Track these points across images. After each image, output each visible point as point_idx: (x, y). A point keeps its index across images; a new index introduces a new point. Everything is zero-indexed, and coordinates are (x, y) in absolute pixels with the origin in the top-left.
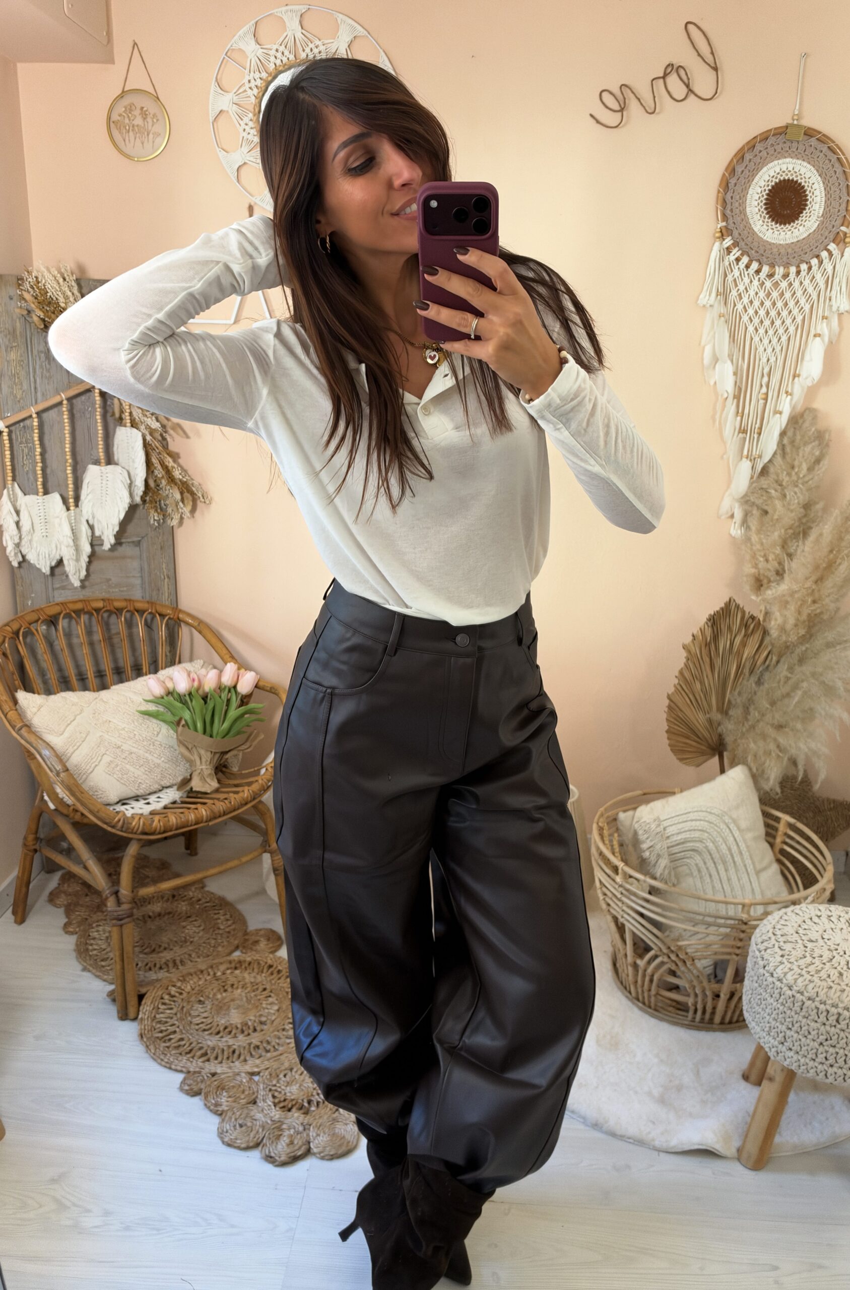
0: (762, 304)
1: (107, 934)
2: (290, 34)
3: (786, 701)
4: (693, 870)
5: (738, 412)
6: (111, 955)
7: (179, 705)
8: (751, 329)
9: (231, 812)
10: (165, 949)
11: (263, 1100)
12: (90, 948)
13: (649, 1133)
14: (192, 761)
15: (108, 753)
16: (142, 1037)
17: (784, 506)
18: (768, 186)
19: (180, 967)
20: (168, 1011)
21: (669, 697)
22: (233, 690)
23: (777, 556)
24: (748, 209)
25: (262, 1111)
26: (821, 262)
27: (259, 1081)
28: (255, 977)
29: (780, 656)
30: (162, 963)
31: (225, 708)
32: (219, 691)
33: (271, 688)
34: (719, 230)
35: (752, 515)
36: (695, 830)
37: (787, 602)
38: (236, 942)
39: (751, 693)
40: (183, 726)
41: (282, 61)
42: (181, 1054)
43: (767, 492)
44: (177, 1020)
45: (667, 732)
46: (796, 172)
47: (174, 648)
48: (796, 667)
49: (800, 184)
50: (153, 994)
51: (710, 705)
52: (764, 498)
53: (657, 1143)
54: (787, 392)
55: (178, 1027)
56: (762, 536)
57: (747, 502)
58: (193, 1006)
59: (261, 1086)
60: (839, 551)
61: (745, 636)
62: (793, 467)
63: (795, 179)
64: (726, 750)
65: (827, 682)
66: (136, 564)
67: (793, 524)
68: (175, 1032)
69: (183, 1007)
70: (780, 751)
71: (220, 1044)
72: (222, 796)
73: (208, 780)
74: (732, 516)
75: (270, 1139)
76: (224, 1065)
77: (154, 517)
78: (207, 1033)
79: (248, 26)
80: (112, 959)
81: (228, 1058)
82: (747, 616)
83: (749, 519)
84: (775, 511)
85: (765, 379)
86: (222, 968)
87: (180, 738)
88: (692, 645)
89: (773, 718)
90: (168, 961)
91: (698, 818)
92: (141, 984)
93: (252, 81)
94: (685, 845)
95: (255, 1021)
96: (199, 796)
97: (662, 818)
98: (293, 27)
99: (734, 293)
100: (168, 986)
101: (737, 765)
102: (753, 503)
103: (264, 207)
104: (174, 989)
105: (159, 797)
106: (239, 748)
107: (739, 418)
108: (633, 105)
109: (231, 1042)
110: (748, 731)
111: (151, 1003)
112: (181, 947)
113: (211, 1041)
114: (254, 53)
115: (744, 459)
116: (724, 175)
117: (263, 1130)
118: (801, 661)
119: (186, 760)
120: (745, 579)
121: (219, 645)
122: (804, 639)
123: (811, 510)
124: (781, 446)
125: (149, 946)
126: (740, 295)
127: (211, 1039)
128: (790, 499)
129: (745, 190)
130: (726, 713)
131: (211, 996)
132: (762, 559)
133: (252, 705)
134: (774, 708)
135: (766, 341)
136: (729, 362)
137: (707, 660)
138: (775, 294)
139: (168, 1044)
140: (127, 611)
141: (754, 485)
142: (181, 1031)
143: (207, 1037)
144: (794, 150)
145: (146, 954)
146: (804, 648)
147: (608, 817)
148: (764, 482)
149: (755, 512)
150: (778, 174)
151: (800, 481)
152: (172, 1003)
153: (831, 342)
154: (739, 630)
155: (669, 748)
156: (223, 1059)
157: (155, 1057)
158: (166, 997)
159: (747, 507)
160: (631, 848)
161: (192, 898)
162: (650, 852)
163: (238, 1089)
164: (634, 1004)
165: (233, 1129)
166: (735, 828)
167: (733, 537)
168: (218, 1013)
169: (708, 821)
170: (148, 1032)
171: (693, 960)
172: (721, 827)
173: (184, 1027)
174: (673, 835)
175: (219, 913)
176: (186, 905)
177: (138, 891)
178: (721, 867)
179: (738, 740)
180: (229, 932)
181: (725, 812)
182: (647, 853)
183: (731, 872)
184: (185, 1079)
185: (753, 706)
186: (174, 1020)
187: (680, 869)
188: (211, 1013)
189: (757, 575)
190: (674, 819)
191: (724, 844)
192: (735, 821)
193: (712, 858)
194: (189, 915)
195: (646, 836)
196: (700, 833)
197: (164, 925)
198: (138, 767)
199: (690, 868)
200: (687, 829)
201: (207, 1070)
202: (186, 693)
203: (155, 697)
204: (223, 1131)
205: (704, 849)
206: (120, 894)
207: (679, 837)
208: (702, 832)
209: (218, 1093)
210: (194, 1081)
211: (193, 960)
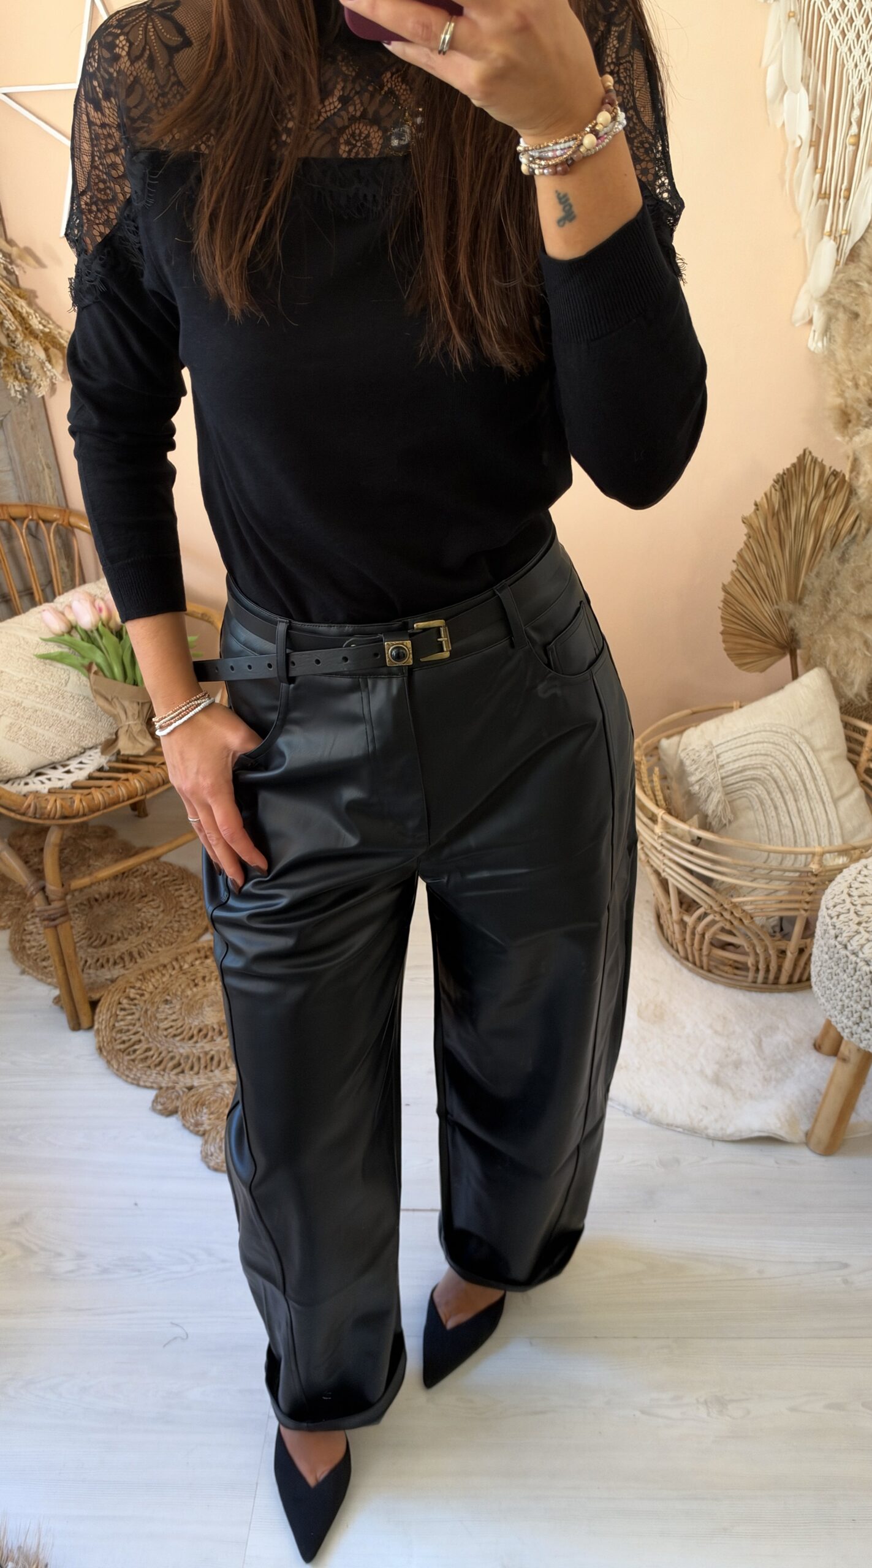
4: (754, 804)
5: (816, 167)
6: (51, 955)
7: (86, 645)
8: (835, 33)
10: (119, 939)
12: (27, 945)
13: (701, 1120)
14: (115, 714)
15: (6, 713)
16: (100, 1050)
19: (139, 960)
20: (130, 1017)
21: (724, 588)
30: (116, 957)
33: (203, 614)
35: (837, 319)
36: (756, 755)
39: (832, 573)
40: (96, 673)
42: (149, 1067)
43: (858, 286)
44: (141, 1026)
45: (722, 633)
47: (72, 561)
50: (109, 1000)
51: (777, 593)
52: (853, 295)
53: (711, 1132)
55: (143, 1035)
56: (850, 351)
57: (829, 302)
58: (158, 1008)
61: (824, 499)
64: (800, 648)
68: (140, 1041)
69: (147, 1010)
70: (868, 650)
71: (195, 1051)
73: (139, 739)
74: (811, 322)
76: (201, 1075)
77: (14, 386)
78: (178, 1038)
80: (52, 960)
81: (206, 1067)
82: (827, 472)
83: (833, 326)
84: (868, 313)
85: (856, 112)
86: (189, 959)
87: (94, 687)
88: (753, 517)
89: (860, 606)
90: (123, 953)
91: (761, 740)
92: (93, 986)
94: (743, 774)
96: (129, 760)
97: (715, 744)
100: (125, 988)
101: (812, 668)
102: (839, 305)
104: (133, 991)
105: (81, 763)
107: (818, 176)
109: (207, 1047)
110: (826, 623)
111: (108, 1010)
112: (138, 934)
113: (183, 1049)
115: (826, 238)
119: (108, 715)
120: (825, 413)
125: (98, 937)
127: (183, 1045)
130: (800, 603)
131: (179, 993)
132: (850, 384)
134: (862, 593)
136: (803, 91)
137: (774, 535)
139: (133, 1057)
140: (2, 520)
141: (841, 276)
142: (147, 1039)
143: (178, 1044)
145: (95, 947)
147: (647, 747)
148: (854, 272)
149: (841, 315)
152: (133, 1007)
154: (817, 492)
155: (725, 654)
156: (200, 1068)
157: (119, 1073)
158: (125, 1001)
159: (830, 309)
160: (674, 785)
161: (145, 873)
162: (700, 785)
163: (220, 1103)
164: (682, 964)
165: (218, 1151)
166: (808, 749)
167: (814, 352)
168: (189, 1014)
169: (774, 743)
170: (108, 1044)
171: (752, 918)
172: (790, 749)
173: (150, 1034)
174: (729, 763)
175: (181, 889)
176: (139, 881)
177: (69, 885)
178: (789, 797)
179: (816, 636)
180: (195, 911)
181: (795, 730)
182: (696, 787)
183: (802, 803)
184: (157, 1097)
185: (834, 591)
186: (137, 1028)
187: (738, 802)
188: (181, 1014)
189: (843, 406)
190: (730, 743)
191: (793, 770)
192: (808, 741)
193: (778, 787)
194: (144, 894)
195: (694, 767)
196: (763, 758)
197: (114, 909)
198: (47, 728)
199: (750, 801)
200: (746, 754)
201: (182, 1084)
202: (94, 629)
203: (54, 634)
204: (207, 1154)
205: (768, 777)
206: (47, 890)
207: (737, 765)
208: (766, 757)
209: (197, 1110)
210: (168, 1099)
211: (152, 949)
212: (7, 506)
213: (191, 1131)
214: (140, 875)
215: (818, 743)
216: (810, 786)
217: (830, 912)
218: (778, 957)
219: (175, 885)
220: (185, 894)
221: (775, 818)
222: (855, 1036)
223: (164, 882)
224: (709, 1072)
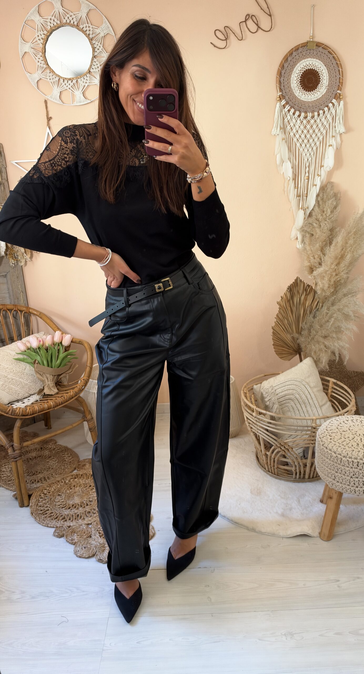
0: (303, 132)
1: (10, 469)
2: (57, 10)
3: (327, 324)
4: (290, 409)
5: (295, 187)
6: (13, 478)
7: (34, 354)
8: (298, 145)
9: (65, 402)
10: (39, 473)
11: (95, 535)
13: (277, 530)
14: (43, 380)
16: (32, 514)
17: (320, 231)
18: (301, 73)
19: (47, 480)
20: (44, 501)
21: (273, 328)
22: (60, 344)
23: (319, 256)
24: (292, 85)
25: (95, 540)
26: (329, 109)
27: (91, 527)
28: (85, 481)
29: (323, 303)
30: (39, 479)
31: (57, 354)
32: (53, 345)
33: (79, 342)
34: (278, 96)
35: (306, 237)
36: (289, 390)
37: (324, 277)
38: (74, 466)
39: (311, 322)
40: (37, 363)
41: (54, 24)
42: (52, 519)
43: (312, 225)
44: (49, 504)
45: (273, 345)
46: (313, 65)
47: (29, 327)
48: (331, 307)
49: (316, 71)
50: (36, 494)
51: (292, 330)
52: (311, 228)
53: (281, 535)
54: (318, 175)
55: (50, 507)
56: (311, 247)
57: (303, 231)
58: (56, 497)
59: (93, 529)
60: (346, 249)
61: (306, 295)
62: (324, 212)
63: (313, 68)
64: (302, 351)
65: (345, 313)
66: (5, 287)
67: (325, 240)
68: (48, 510)
69: (51, 499)
70: (327, 348)
71: (71, 513)
72: (60, 395)
73: (53, 389)
74: (297, 239)
75: (99, 552)
76: (74, 522)
77: (12, 262)
78: (64, 509)
79: (35, 7)
80: (14, 480)
81: (75, 519)
82: (306, 285)
83: (305, 239)
84: (317, 234)
85: (307, 169)
86: (68, 479)
87: (36, 370)
88: (281, 301)
89: (322, 333)
90: (42, 478)
91: (291, 384)
92: (29, 490)
93: (40, 36)
94: (285, 397)
95: (87, 501)
96: (48, 397)
98: (58, 6)
99: (289, 127)
100: (43, 490)
101: (307, 357)
102: (306, 231)
103: (52, 100)
104: (45, 491)
105: (29, 400)
106: (66, 373)
107: (296, 190)
108: (232, 36)
109: (76, 511)
110: (311, 340)
111: (35, 498)
112: (47, 471)
113: (66, 512)
114: (39, 21)
115: (300, 210)
116: (279, 68)
117: (96, 549)
118: (333, 304)
119: (41, 381)
120: (305, 268)
121: (51, 323)
122: (333, 294)
123: (333, 232)
124: (317, 201)
125: (31, 472)
126: (291, 128)
127: (66, 511)
128: (323, 227)
129: (290, 75)
130: (301, 334)
131: (64, 492)
132: (312, 258)
133: (71, 351)
134: (322, 328)
135: (306, 150)
136: (289, 162)
137: (289, 308)
138: (308, 127)
139: (45, 516)
140: (4, 310)
141: (306, 222)
142: (51, 509)
143: (64, 511)
144: (312, 54)
145: (30, 476)
146: (334, 298)
147: (248, 388)
148: (310, 220)
149: (307, 235)
150: (305, 66)
151: (327, 218)
152: (46, 497)
153: (337, 148)
154: (303, 292)
155: (275, 353)
156: (73, 519)
157: (39, 522)
158: (42, 495)
159: (303, 233)
160: (260, 401)
161: (51, 448)
162: (269, 402)
163: (82, 532)
164: (267, 474)
165: (81, 549)
166: (308, 387)
167: (299, 249)
168: (68, 499)
169: (295, 385)
170: (35, 511)
171: (292, 449)
172: (302, 387)
173: (52, 507)
174: (280, 393)
175: (65, 454)
176: (48, 452)
177: (23, 444)
178: (303, 406)
179: (307, 346)
180: (71, 462)
181: (303, 380)
182: (268, 403)
183: (308, 408)
184: (55, 530)
185: (312, 329)
186: (47, 505)
187: (284, 409)
188: (65, 499)
189: (310, 266)
190: (279, 385)
191: (303, 395)
192: (308, 384)
193: (299, 402)
194: (50, 456)
195: (267, 395)
196: (292, 391)
197: (38, 462)
198: (16, 386)
199: (289, 409)
200: (286, 389)
201: (65, 525)
202: (37, 348)
203: (22, 351)
204: (76, 551)
205: (295, 398)
206: (14, 446)
207: (283, 394)
208: (293, 390)
209: (72, 535)
210: (60, 531)
211: (54, 476)
212: (6, 305)
213: (70, 543)
214: (48, 449)
215: (312, 385)
216: (311, 401)
217: (320, 436)
218: (304, 467)
219: (63, 452)
220: (66, 456)
221: (299, 414)
222: (334, 485)
223: (58, 452)
224: (280, 512)
